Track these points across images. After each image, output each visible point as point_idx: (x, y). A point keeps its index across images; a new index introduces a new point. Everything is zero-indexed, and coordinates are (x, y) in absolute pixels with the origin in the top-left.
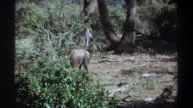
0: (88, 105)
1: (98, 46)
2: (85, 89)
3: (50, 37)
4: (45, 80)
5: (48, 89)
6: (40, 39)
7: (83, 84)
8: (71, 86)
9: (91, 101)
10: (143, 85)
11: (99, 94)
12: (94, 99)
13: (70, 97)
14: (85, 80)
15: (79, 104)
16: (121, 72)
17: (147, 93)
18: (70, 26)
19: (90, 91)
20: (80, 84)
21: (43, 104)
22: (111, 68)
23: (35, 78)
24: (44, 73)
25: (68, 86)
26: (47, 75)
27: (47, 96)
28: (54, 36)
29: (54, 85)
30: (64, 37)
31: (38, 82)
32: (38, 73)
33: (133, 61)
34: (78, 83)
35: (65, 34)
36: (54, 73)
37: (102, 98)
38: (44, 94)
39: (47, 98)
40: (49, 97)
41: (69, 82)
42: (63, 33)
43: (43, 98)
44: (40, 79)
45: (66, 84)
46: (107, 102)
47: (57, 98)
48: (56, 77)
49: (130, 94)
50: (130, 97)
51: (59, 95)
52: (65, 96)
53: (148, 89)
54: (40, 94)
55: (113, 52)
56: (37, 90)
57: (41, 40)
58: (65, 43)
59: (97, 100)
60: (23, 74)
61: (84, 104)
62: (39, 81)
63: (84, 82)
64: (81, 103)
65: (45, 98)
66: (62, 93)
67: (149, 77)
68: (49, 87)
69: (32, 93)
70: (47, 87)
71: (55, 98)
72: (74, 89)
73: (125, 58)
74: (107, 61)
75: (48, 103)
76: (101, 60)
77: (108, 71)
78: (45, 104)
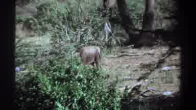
0: (100, 102)
1: (117, 41)
2: (96, 86)
3: (68, 33)
4: (56, 78)
5: (59, 87)
6: (58, 35)
7: (94, 81)
8: (82, 83)
9: (103, 98)
10: (162, 79)
11: (111, 91)
12: (106, 96)
13: (81, 95)
14: (96, 77)
15: (91, 102)
16: (140, 66)
17: (166, 87)
18: (88, 21)
19: (101, 88)
20: (91, 82)
21: (54, 103)
22: (130, 62)
23: (45, 76)
24: (54, 72)
25: (79, 84)
26: (57, 73)
27: (58, 94)
28: (72, 32)
29: (64, 83)
30: (82, 33)
31: (49, 81)
32: (48, 71)
33: (153, 55)
34: (89, 80)
35: (83, 30)
36: (64, 71)
37: (113, 94)
38: (54, 92)
39: (57, 97)
40: (59, 95)
41: (80, 80)
42: (81, 28)
43: (53, 97)
44: (51, 78)
45: (77, 82)
46: (119, 99)
47: (68, 96)
48: (66, 75)
49: (149, 88)
50: (148, 91)
51: (70, 93)
52: (77, 94)
53: (167, 82)
54: (51, 92)
55: (133, 46)
56: (47, 89)
57: (60, 36)
58: (84, 38)
59: (109, 96)
60: (33, 73)
61: (96, 101)
62: (50, 79)
63: (94, 79)
64: (92, 100)
65: (55, 97)
66: (73, 91)
67: (169, 70)
68: (59, 86)
69: (43, 92)
70: (57, 86)
71: (66, 97)
72: (85, 86)
73: (145, 52)
74: (126, 55)
75: (59, 102)
76: (121, 54)
77: (127, 65)
78: (56, 103)
